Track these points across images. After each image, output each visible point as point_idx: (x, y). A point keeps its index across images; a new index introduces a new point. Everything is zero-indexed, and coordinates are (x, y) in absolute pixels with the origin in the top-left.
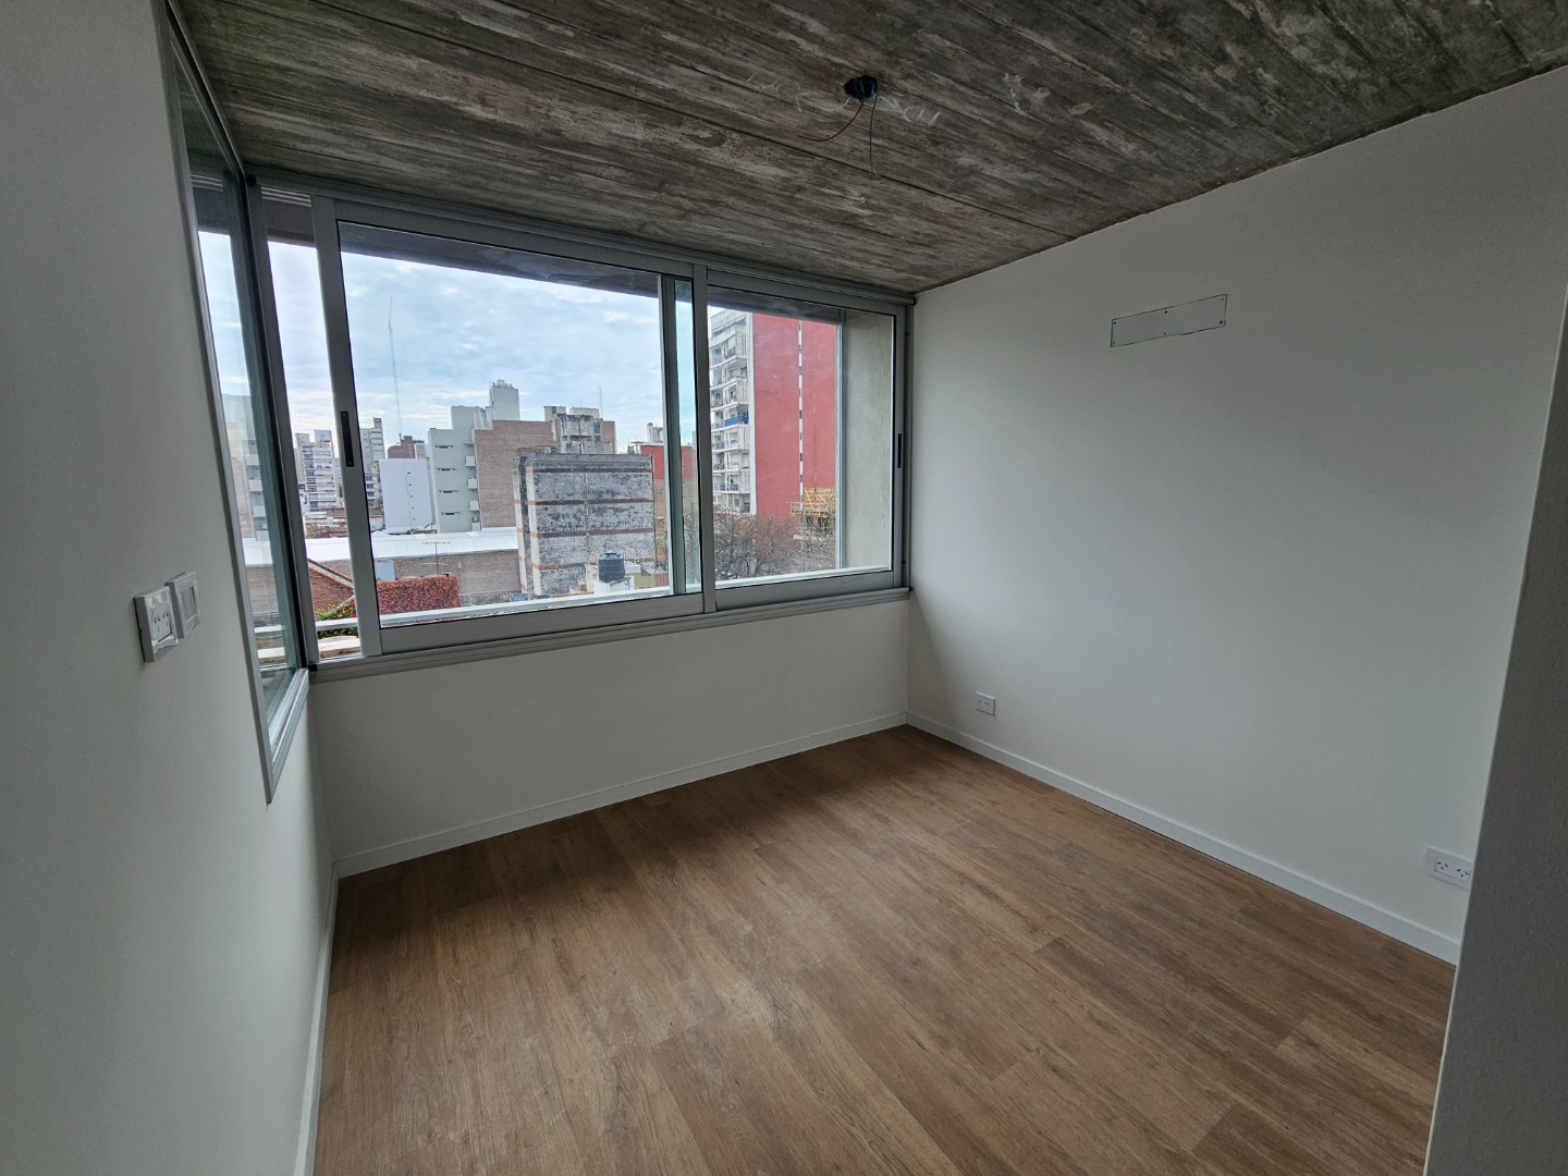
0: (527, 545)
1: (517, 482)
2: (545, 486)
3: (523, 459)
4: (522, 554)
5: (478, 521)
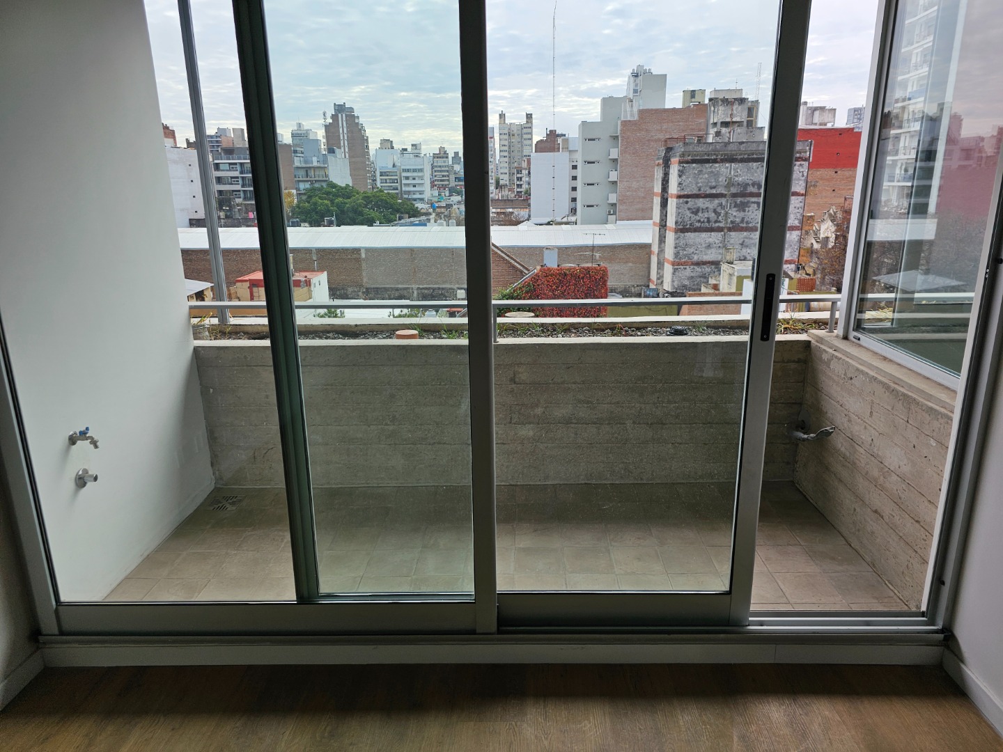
0: (662, 239)
1: (659, 174)
2: (688, 180)
3: (669, 150)
4: (655, 249)
5: (615, 213)
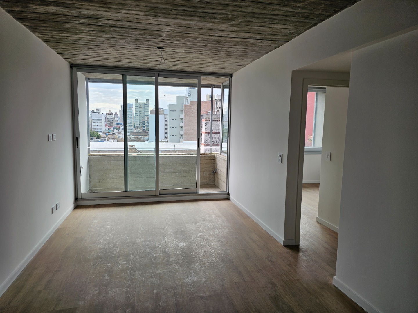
5: (182, 138)
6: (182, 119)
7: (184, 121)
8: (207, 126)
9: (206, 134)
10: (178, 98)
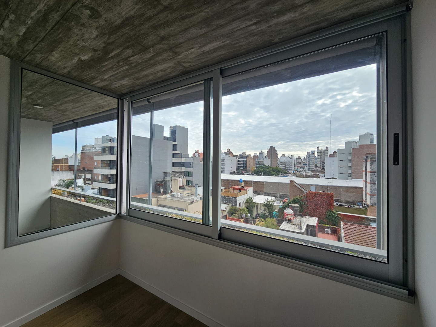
0: (366, 187)
1: (364, 165)
2: (374, 167)
3: (367, 157)
4: (364, 189)
5: (351, 176)
6: (350, 160)
7: (353, 162)
8: (372, 166)
9: (372, 173)
10: (347, 143)
